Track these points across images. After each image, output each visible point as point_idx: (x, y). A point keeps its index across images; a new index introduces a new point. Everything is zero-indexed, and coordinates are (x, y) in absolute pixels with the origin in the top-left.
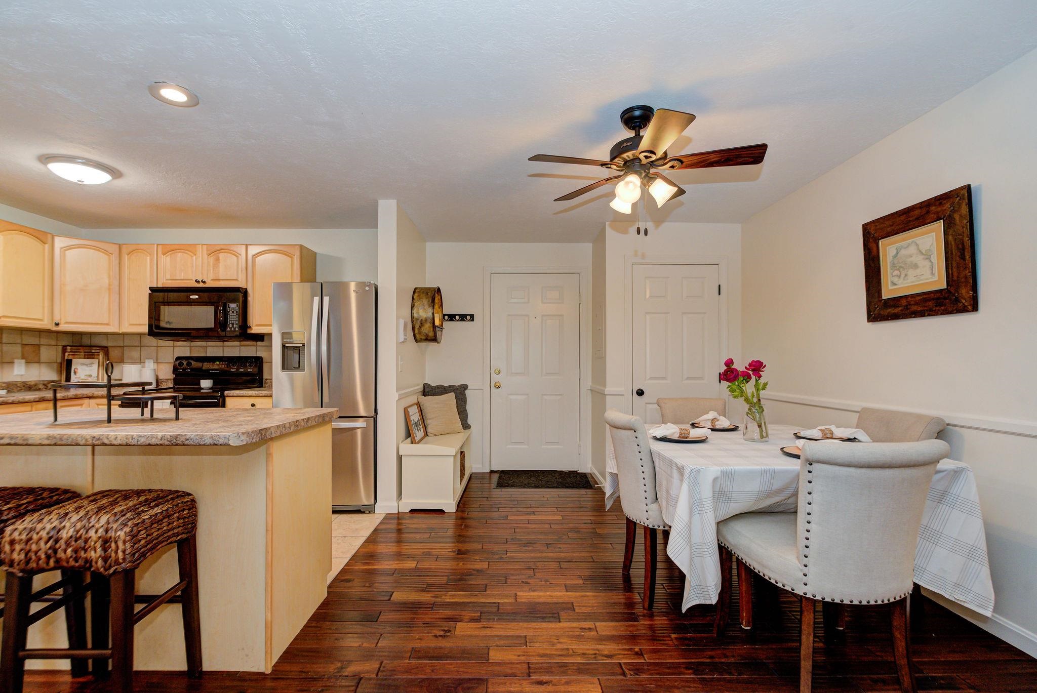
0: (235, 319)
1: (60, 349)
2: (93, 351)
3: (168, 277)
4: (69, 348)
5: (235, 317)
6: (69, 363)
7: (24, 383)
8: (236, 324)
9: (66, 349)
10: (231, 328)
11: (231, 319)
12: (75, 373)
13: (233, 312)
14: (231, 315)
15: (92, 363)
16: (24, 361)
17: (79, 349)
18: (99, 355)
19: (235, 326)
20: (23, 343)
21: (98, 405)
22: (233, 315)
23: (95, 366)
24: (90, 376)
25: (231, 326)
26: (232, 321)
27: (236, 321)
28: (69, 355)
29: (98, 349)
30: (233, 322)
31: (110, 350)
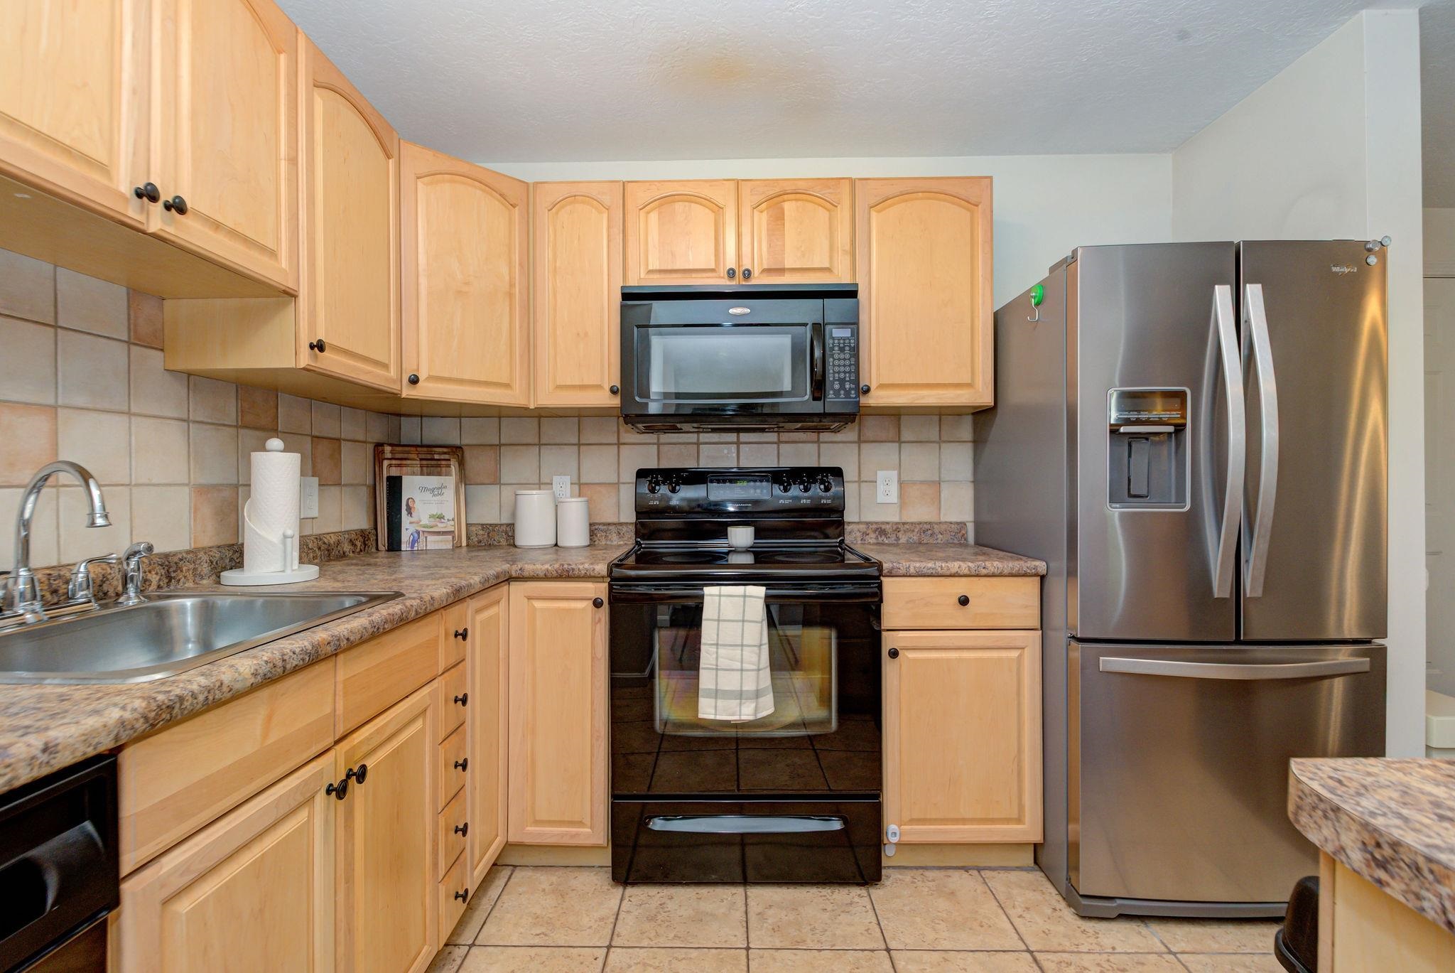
0: (847, 369)
1: (370, 448)
2: (436, 457)
3: (654, 264)
4: (388, 449)
5: (848, 362)
6: (395, 485)
7: (319, 538)
8: (850, 381)
9: (383, 452)
10: (837, 393)
11: (837, 369)
12: (410, 512)
13: (842, 350)
14: (836, 356)
15: (442, 487)
16: (316, 480)
17: (408, 453)
18: (449, 466)
19: (847, 386)
20: (315, 433)
21: (529, 598)
22: (842, 356)
23: (449, 494)
24: (441, 517)
25: (837, 386)
26: (839, 372)
27: (850, 372)
28: (390, 466)
29: (445, 453)
30: (842, 375)
31: (468, 453)
